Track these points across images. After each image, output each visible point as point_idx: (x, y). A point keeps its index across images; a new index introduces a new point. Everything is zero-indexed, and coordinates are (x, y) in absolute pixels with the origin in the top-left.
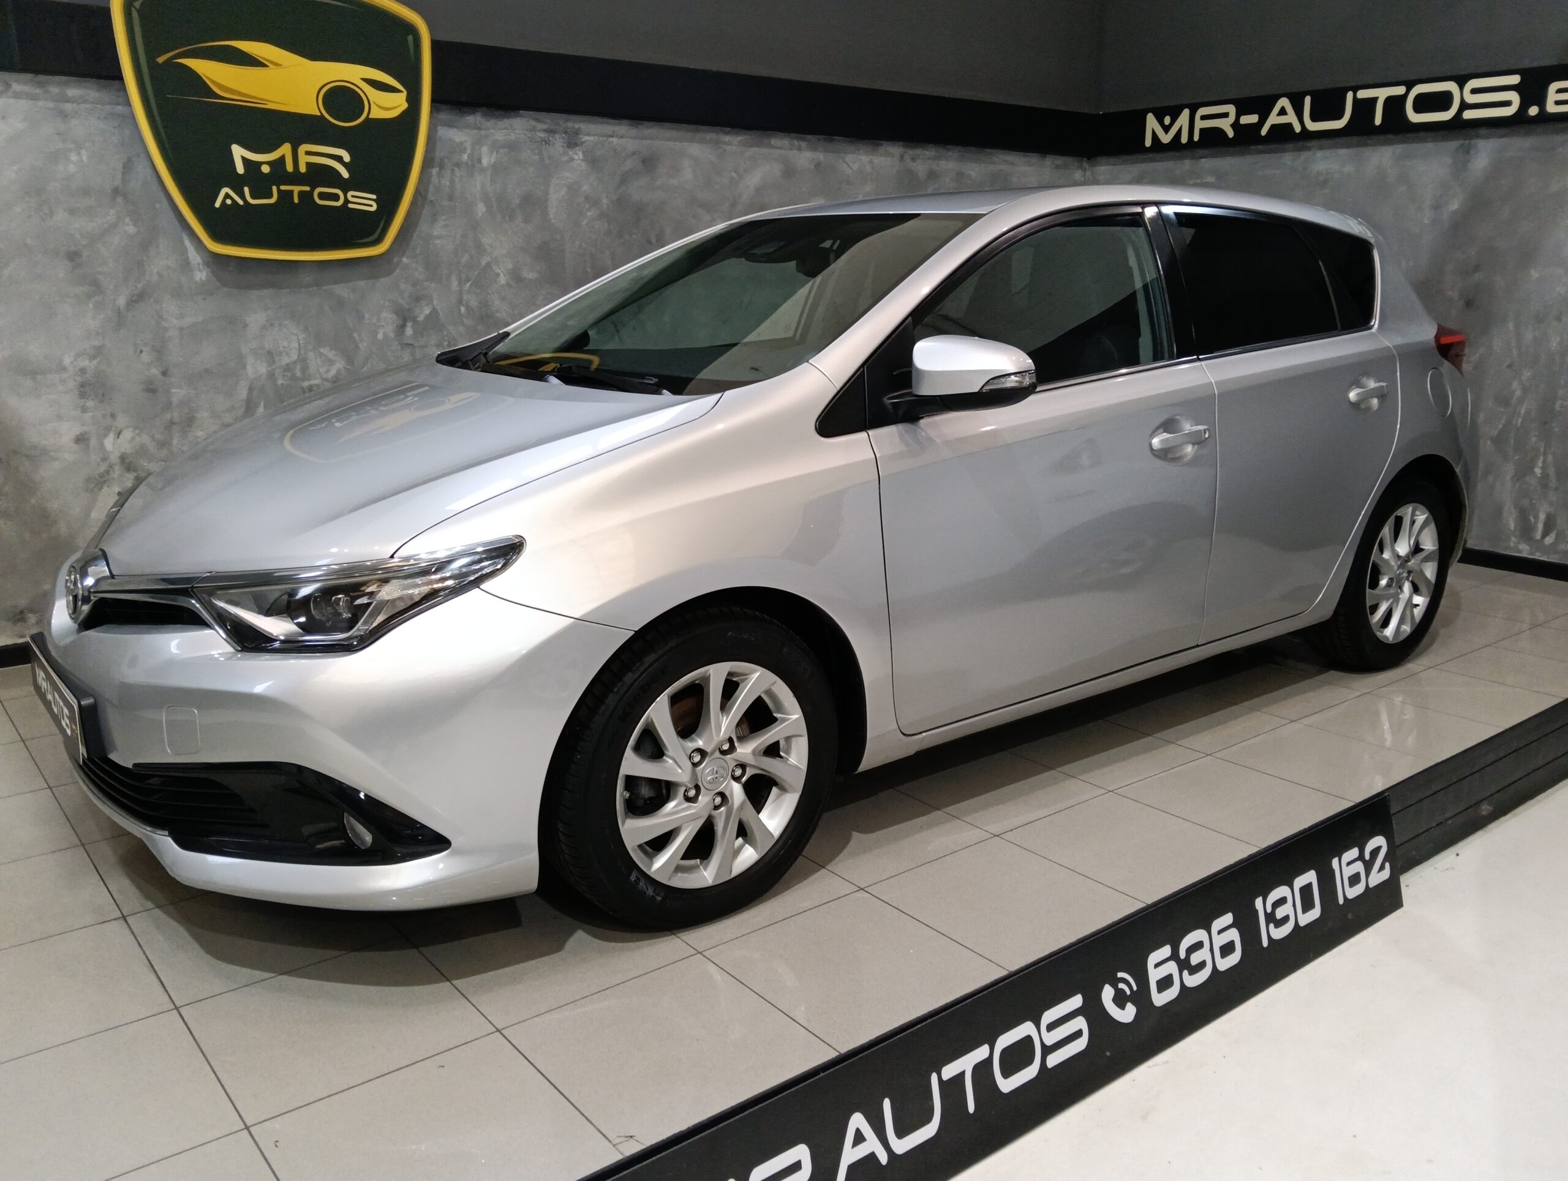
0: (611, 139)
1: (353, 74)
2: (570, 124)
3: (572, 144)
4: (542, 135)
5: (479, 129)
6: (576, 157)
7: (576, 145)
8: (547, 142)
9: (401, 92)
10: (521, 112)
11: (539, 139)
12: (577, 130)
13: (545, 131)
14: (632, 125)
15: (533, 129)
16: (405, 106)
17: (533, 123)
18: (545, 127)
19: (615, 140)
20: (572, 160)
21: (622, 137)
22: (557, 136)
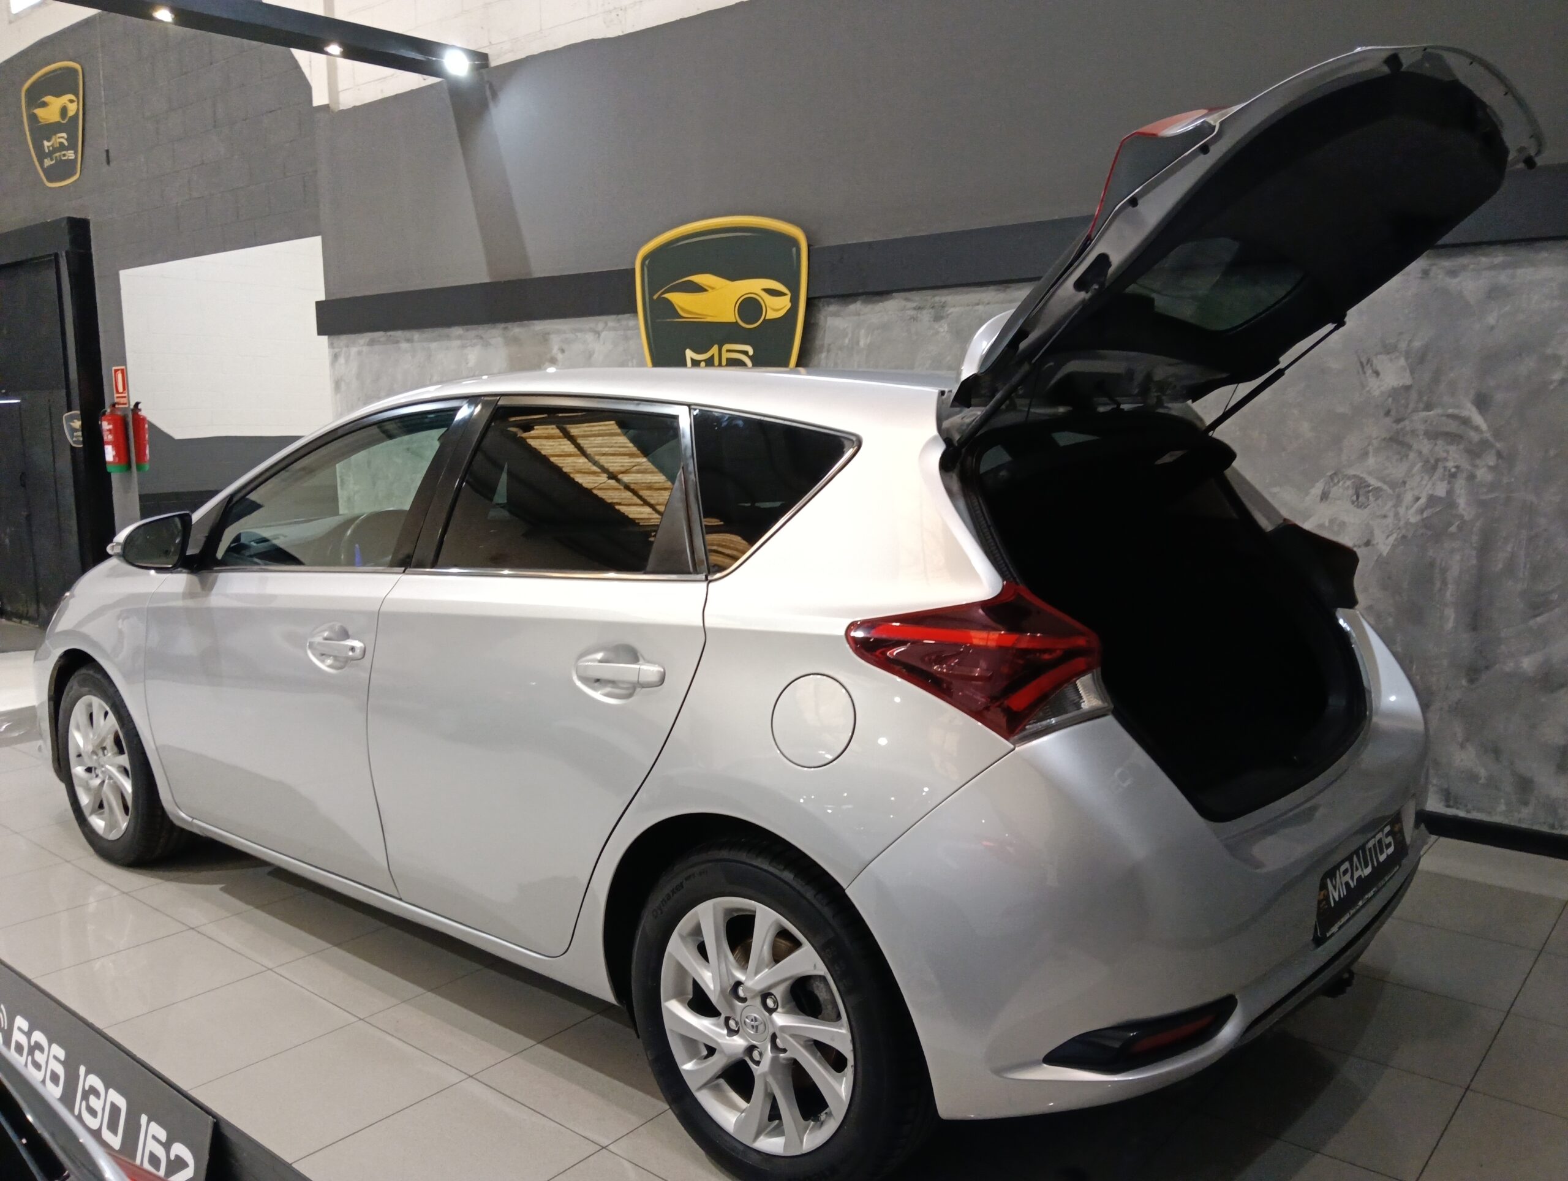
0: (977, 307)
1: (754, 286)
2: (937, 299)
3: (937, 318)
4: (912, 313)
5: (859, 315)
6: (942, 330)
7: (942, 318)
8: (914, 319)
9: (784, 294)
10: (894, 294)
11: (909, 317)
12: (944, 303)
13: (914, 309)
14: (999, 290)
15: (904, 309)
16: (789, 305)
17: (903, 303)
18: (914, 305)
19: (981, 308)
20: (937, 333)
21: (988, 304)
22: (925, 312)
